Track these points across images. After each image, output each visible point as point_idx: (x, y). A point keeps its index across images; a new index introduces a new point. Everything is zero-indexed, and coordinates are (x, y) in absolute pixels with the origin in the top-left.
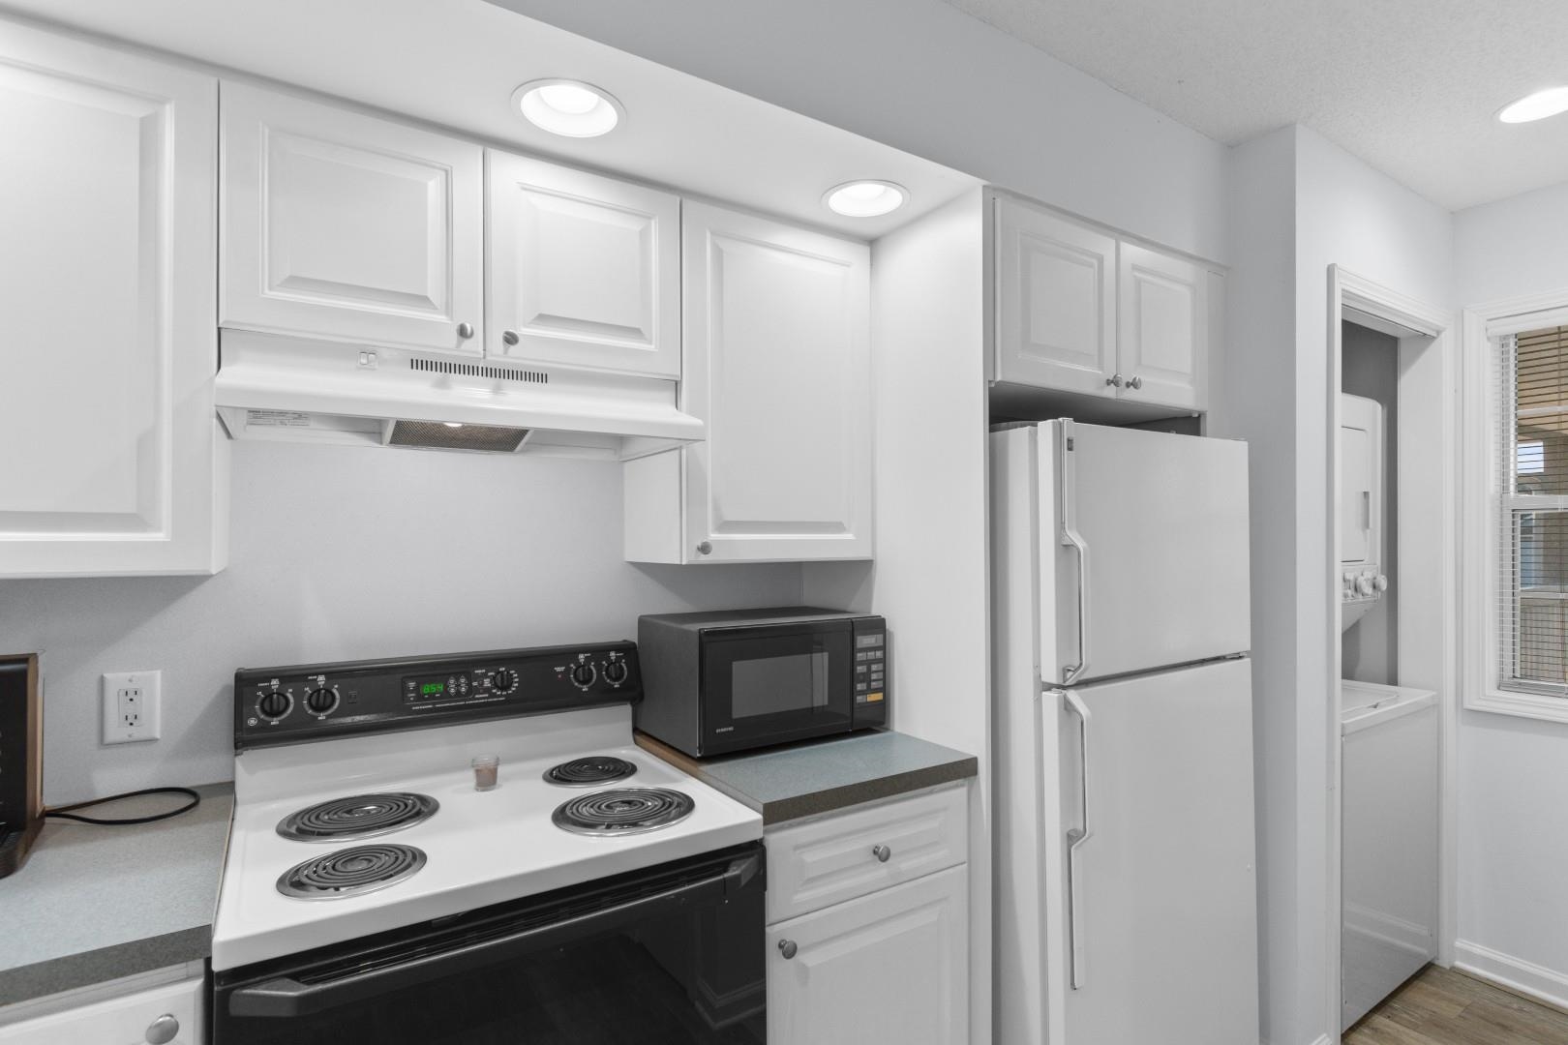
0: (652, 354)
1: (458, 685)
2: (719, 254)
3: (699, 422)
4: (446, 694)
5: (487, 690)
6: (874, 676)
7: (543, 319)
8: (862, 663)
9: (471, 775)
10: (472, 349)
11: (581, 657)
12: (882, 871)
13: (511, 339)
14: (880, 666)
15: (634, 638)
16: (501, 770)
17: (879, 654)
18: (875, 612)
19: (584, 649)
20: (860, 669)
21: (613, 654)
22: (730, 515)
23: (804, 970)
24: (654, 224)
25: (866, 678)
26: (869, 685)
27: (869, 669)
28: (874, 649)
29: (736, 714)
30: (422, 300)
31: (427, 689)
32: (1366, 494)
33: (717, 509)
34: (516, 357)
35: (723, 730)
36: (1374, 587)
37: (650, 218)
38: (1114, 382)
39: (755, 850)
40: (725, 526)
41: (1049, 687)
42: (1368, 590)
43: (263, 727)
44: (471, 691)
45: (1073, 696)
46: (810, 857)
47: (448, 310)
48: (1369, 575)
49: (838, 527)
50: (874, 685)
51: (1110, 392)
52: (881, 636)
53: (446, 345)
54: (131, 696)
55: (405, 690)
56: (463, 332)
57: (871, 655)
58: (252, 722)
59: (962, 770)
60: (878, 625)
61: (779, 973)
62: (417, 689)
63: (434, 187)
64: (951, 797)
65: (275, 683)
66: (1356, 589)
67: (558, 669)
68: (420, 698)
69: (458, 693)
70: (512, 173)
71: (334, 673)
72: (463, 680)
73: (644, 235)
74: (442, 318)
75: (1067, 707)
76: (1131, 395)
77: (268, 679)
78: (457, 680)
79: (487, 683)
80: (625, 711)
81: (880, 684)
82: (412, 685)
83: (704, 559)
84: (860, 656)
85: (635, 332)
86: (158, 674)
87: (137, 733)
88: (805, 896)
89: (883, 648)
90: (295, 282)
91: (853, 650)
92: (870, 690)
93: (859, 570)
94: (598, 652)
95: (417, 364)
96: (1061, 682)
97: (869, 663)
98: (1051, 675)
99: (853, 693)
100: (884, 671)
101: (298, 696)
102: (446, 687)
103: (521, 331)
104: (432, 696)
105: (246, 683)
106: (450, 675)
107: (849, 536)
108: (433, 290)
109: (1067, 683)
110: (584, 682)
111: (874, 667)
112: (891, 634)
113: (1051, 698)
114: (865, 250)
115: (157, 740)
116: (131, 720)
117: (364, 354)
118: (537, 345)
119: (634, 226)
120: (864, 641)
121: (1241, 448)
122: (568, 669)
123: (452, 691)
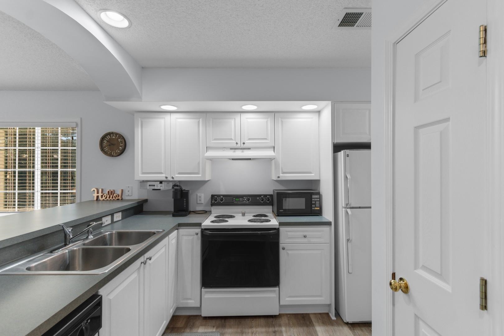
0: (269, 142)
1: (241, 199)
2: (282, 122)
4: (239, 201)
5: (246, 201)
6: (317, 204)
7: (249, 139)
8: (314, 201)
9: (241, 215)
10: (239, 145)
11: (262, 196)
12: (305, 240)
13: (244, 143)
14: (319, 202)
15: (272, 193)
16: (246, 214)
17: (318, 199)
18: (320, 191)
21: (268, 196)
22: (284, 171)
23: (288, 254)
24: (269, 119)
25: (315, 204)
26: (316, 206)
27: (316, 202)
28: (317, 198)
29: (284, 208)
30: (231, 139)
31: (236, 200)
33: (282, 169)
34: (245, 146)
35: (281, 211)
37: (268, 118)
39: (278, 230)
40: (283, 173)
43: (214, 203)
44: (243, 200)
45: (349, 210)
46: (289, 233)
47: (235, 140)
49: (310, 173)
50: (317, 206)
52: (319, 196)
53: (234, 146)
54: (200, 197)
55: (233, 199)
56: (237, 143)
57: (316, 199)
58: (213, 202)
59: (329, 224)
60: (319, 194)
61: (282, 253)
63: (233, 121)
64: (326, 229)
65: (216, 197)
68: (235, 201)
69: (241, 201)
70: (244, 116)
71: (224, 196)
73: (267, 122)
74: (234, 141)
75: (347, 212)
77: (215, 196)
79: (246, 199)
80: (271, 207)
81: (319, 206)
82: (234, 199)
83: (279, 179)
84: (313, 199)
85: (265, 139)
86: (203, 194)
87: (201, 202)
88: (288, 240)
89: (320, 198)
90: (215, 139)
91: (311, 198)
92: (316, 207)
94: (265, 196)
95: (231, 149)
96: (346, 206)
97: (315, 201)
98: (344, 205)
99: (311, 207)
100: (320, 203)
101: (219, 199)
102: (239, 199)
103: (246, 142)
104: (237, 201)
105: (213, 196)
106: (240, 198)
108: (233, 138)
109: (347, 207)
110: (262, 201)
111: (317, 202)
112: (322, 195)
113: (344, 209)
114: (317, 114)
115: (203, 204)
116: (200, 200)
117: (224, 148)
118: (248, 143)
119: (265, 120)
120: (314, 196)
122: (259, 198)
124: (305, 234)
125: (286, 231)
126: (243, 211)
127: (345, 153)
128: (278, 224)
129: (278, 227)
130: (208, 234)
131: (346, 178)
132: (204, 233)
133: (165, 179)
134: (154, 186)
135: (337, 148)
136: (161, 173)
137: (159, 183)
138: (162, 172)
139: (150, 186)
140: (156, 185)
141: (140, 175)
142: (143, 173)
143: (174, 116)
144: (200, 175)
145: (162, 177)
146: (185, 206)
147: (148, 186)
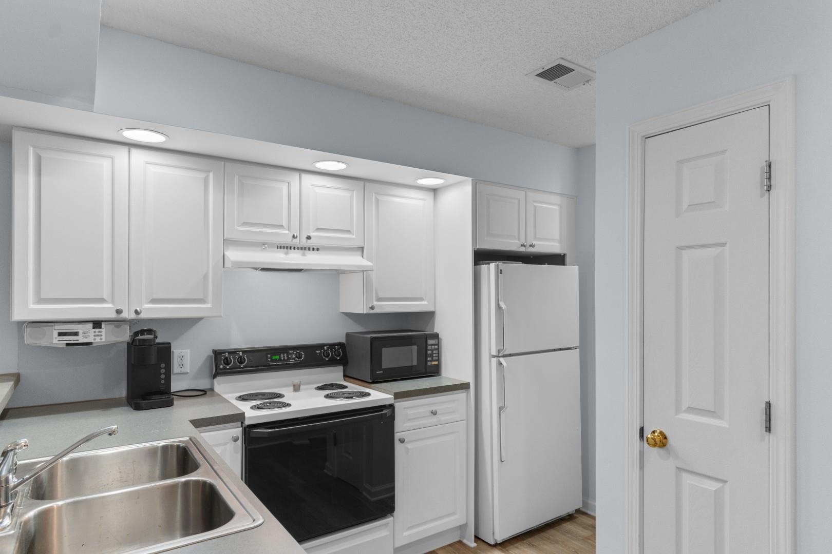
0: (353, 239)
1: (284, 356)
2: (377, 201)
3: (370, 264)
4: (280, 360)
5: (294, 359)
6: (434, 355)
7: (318, 229)
8: (430, 350)
9: (291, 388)
10: (296, 241)
11: (325, 347)
12: (434, 420)
13: (309, 238)
14: (437, 352)
15: (344, 341)
16: (301, 387)
17: (436, 347)
18: (435, 331)
19: (326, 345)
20: (429, 352)
21: (336, 347)
22: (381, 296)
24: (355, 193)
25: (431, 355)
26: (432, 359)
27: (432, 352)
28: (435, 345)
29: (384, 366)
30: (281, 226)
31: (274, 358)
33: (377, 293)
34: (310, 243)
35: (380, 372)
37: (353, 191)
38: (523, 245)
39: (391, 407)
40: (379, 299)
41: (494, 356)
43: (225, 368)
44: (289, 359)
45: (502, 360)
46: (410, 412)
47: (289, 230)
49: (421, 299)
50: (434, 358)
51: (523, 249)
52: (437, 340)
53: (288, 240)
54: (181, 358)
55: (267, 358)
56: (294, 237)
57: (433, 347)
58: (221, 367)
59: (465, 386)
60: (436, 336)
61: (399, 449)
62: (271, 358)
63: (285, 187)
64: (460, 396)
65: (227, 354)
67: (317, 352)
68: (272, 361)
69: (284, 359)
70: (308, 179)
71: (244, 352)
72: (285, 355)
73: (352, 197)
74: (287, 232)
75: (500, 363)
76: (531, 250)
77: (225, 353)
78: (284, 355)
79: (294, 356)
80: (341, 368)
81: (437, 358)
82: (269, 356)
83: (372, 311)
84: (429, 347)
85: (348, 232)
86: (189, 350)
87: (183, 370)
88: (408, 425)
89: (438, 345)
90: (245, 224)
91: (426, 345)
92: (433, 360)
93: (429, 316)
94: (331, 346)
95: (279, 247)
96: (497, 355)
97: (432, 350)
98: (494, 353)
99: (426, 361)
100: (438, 353)
101: (234, 358)
102: (280, 357)
103: (311, 234)
104: (276, 360)
105: (217, 354)
106: (281, 353)
107: (425, 302)
108: (285, 223)
109: (500, 355)
110: (327, 357)
111: (434, 352)
112: (441, 339)
113: (494, 360)
114: (432, 193)
115: (188, 373)
116: (181, 366)
117: (263, 245)
118: (318, 238)
119: (346, 194)
120: (430, 342)
121: (576, 268)
122: (321, 352)
123: (282, 358)
124: (434, 408)
125: (405, 408)
126: (296, 382)
127: (497, 267)
128: (393, 396)
129: (392, 402)
130: (266, 436)
131: (499, 307)
132: (252, 435)
133: (113, 315)
134: (76, 334)
135: (482, 257)
136: (102, 300)
137: (90, 325)
138: (105, 297)
139: (60, 334)
140: (81, 332)
141: (32, 306)
142: (40, 300)
143: (139, 157)
144: (209, 305)
145: (105, 311)
146: (163, 382)
147: (55, 334)
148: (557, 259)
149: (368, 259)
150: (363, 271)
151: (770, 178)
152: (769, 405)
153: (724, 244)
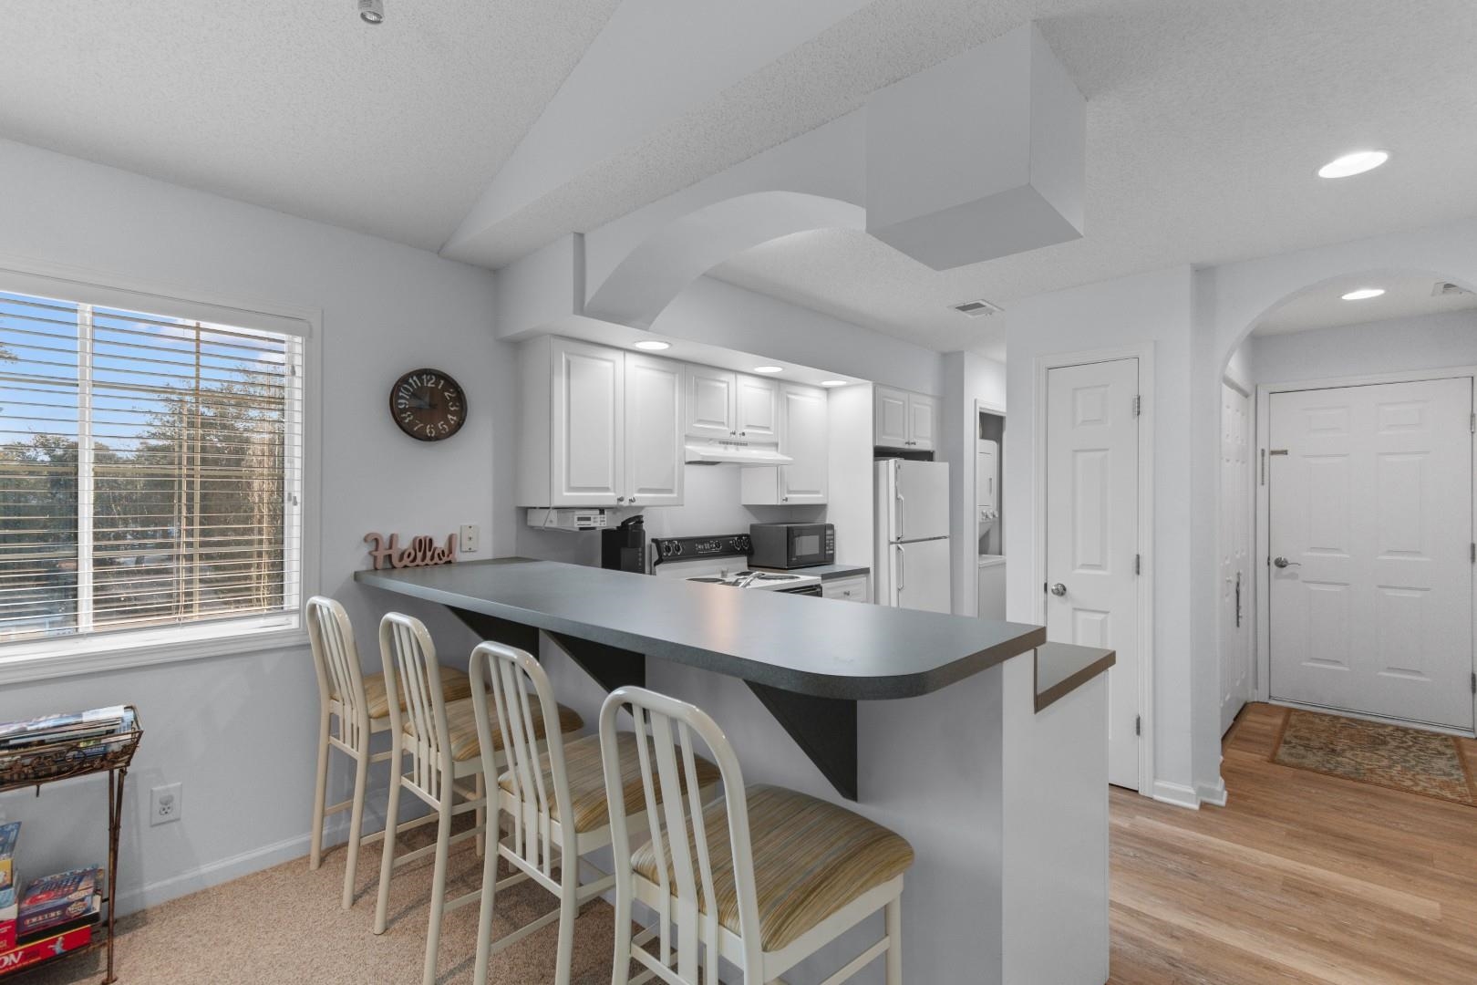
0: (771, 435)
1: (707, 546)
2: (788, 399)
3: (790, 459)
5: (715, 548)
7: (749, 426)
8: (828, 540)
9: (720, 575)
10: (734, 437)
11: (736, 538)
13: (744, 434)
15: (749, 532)
16: (727, 574)
17: (832, 537)
18: (828, 522)
19: (736, 536)
20: (827, 542)
21: (744, 538)
22: (791, 489)
24: (772, 392)
25: (829, 546)
26: (829, 548)
27: (830, 543)
28: (831, 535)
29: (797, 555)
30: (723, 424)
32: (991, 479)
33: (788, 486)
34: (743, 439)
35: (797, 560)
36: (994, 516)
38: (908, 443)
40: (789, 492)
41: (892, 543)
42: (991, 517)
43: (666, 556)
44: (711, 548)
45: (900, 545)
46: (831, 592)
47: (728, 426)
48: (991, 511)
49: (817, 492)
51: (907, 447)
52: (832, 531)
53: (727, 436)
55: (695, 547)
56: (733, 433)
57: (830, 537)
58: (664, 554)
59: (865, 571)
60: (831, 527)
62: (699, 547)
64: (861, 579)
65: (666, 542)
66: (987, 516)
67: (731, 542)
68: (699, 549)
70: (741, 380)
71: (680, 540)
72: (708, 544)
73: (770, 396)
75: (899, 548)
76: (913, 447)
79: (714, 545)
80: (744, 559)
81: (832, 547)
83: (785, 503)
84: (828, 537)
85: (768, 428)
89: (833, 535)
90: (700, 421)
91: (826, 535)
92: (830, 550)
93: (821, 508)
94: (740, 537)
95: (720, 443)
96: (896, 542)
97: (830, 540)
98: (893, 539)
99: (826, 550)
100: (833, 543)
101: (672, 546)
102: (704, 546)
103: (744, 431)
104: (702, 549)
105: (659, 542)
106: (704, 542)
107: (820, 496)
108: (725, 421)
109: (899, 542)
110: (738, 547)
113: (893, 547)
114: (827, 393)
117: (711, 441)
118: (749, 434)
119: (767, 393)
120: (829, 532)
121: (946, 465)
122: (733, 542)
123: (706, 548)
124: (846, 590)
126: (725, 569)
127: (896, 461)
129: (818, 583)
131: (897, 499)
133: (613, 503)
134: (589, 519)
135: (881, 453)
136: (607, 489)
137: (598, 512)
138: (609, 486)
139: (579, 519)
140: (592, 517)
141: (565, 494)
142: (571, 489)
143: (631, 359)
144: (675, 495)
145: (608, 498)
147: (576, 519)
148: (927, 456)
149: (782, 454)
150: (778, 466)
151: (1139, 407)
152: (1138, 557)
153: (1107, 450)
